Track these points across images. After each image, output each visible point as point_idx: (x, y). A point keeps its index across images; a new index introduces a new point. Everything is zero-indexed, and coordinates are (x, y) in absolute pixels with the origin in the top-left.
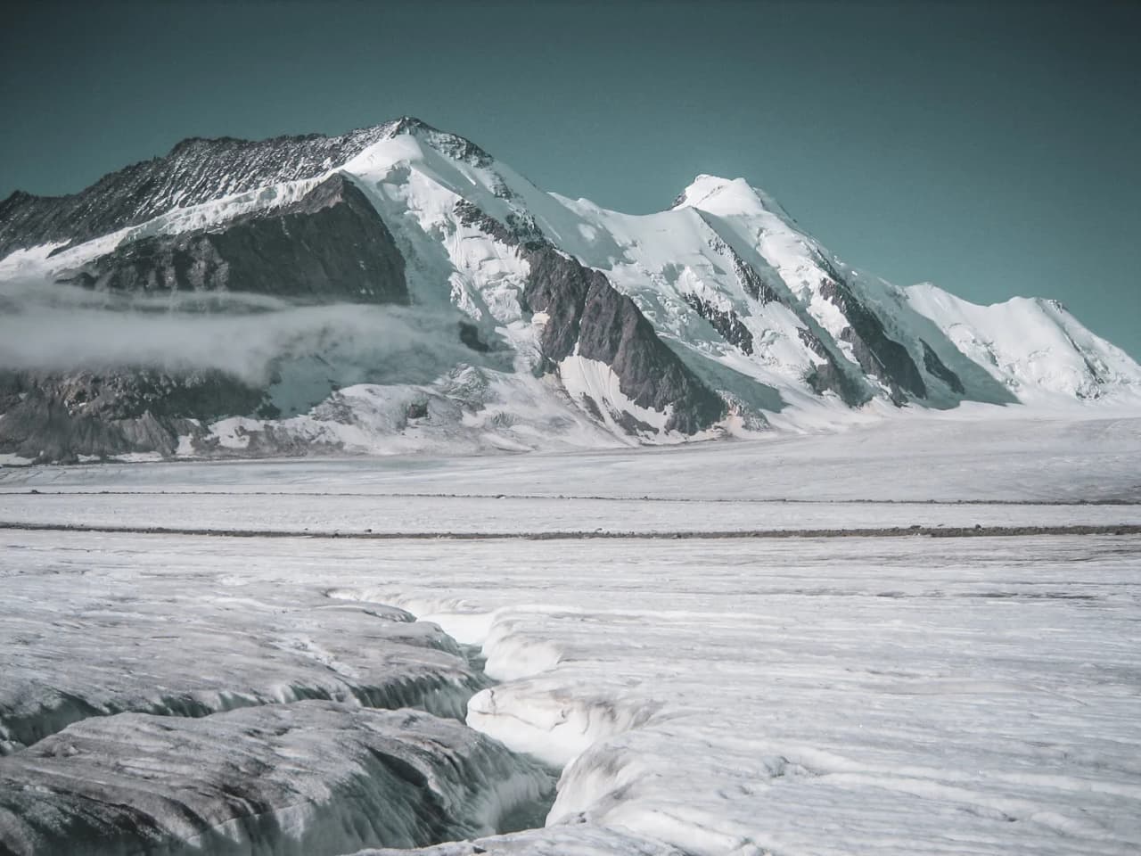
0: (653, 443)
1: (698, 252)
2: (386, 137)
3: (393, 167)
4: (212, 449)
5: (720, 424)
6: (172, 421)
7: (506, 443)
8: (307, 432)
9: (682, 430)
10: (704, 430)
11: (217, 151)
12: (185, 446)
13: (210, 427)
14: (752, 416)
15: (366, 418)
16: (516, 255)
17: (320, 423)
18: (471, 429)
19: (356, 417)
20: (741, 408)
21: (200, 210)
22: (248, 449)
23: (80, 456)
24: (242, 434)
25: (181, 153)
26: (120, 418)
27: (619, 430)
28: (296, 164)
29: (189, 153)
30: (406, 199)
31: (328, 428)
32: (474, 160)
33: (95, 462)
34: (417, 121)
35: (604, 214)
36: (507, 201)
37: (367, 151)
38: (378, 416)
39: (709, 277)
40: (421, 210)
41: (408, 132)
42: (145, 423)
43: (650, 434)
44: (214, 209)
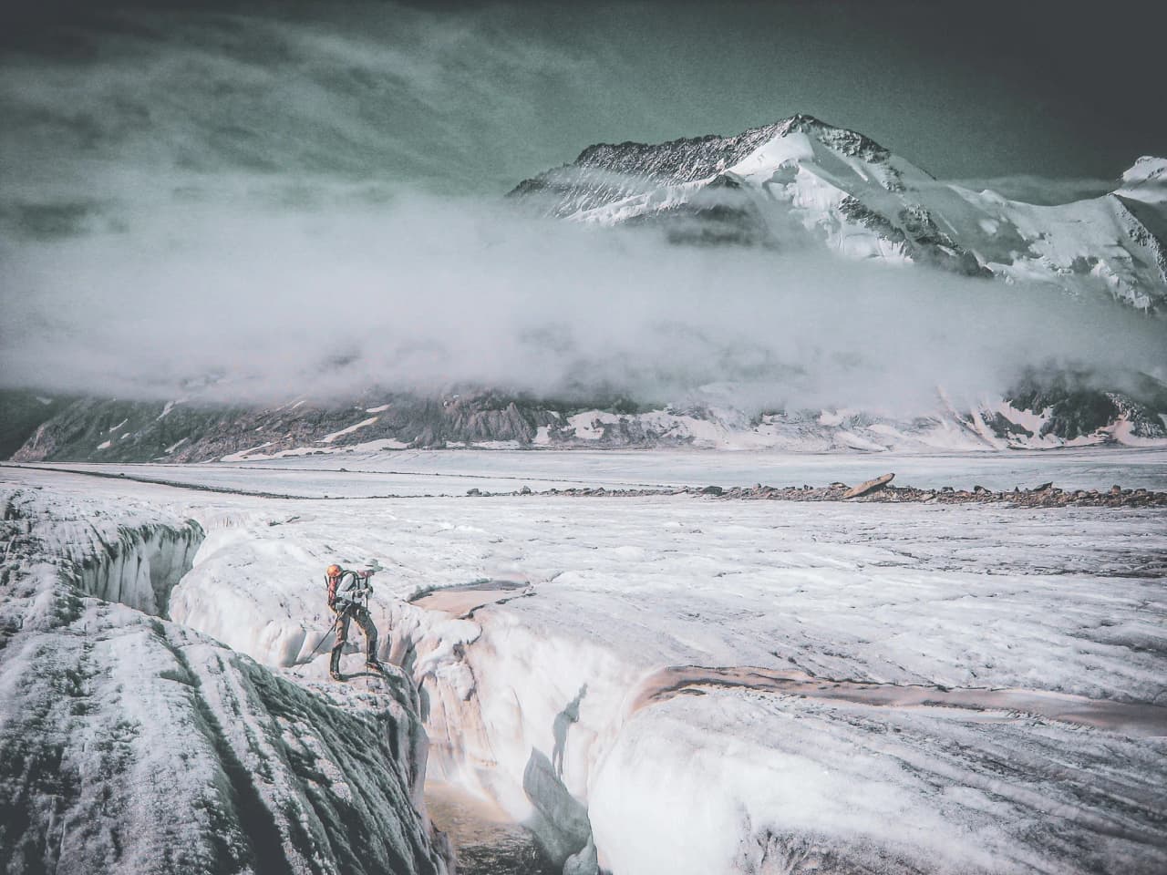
0: (1025, 446)
1: (1115, 243)
2: (778, 135)
3: (780, 165)
4: (566, 439)
5: (1106, 429)
6: (534, 413)
7: (861, 442)
8: (661, 426)
9: (1060, 433)
10: (1086, 436)
11: (619, 157)
12: (542, 436)
13: (569, 420)
14: (1145, 422)
15: (719, 413)
16: (901, 252)
17: (674, 418)
18: (827, 427)
19: (711, 413)
20: (1132, 411)
21: (595, 214)
22: (600, 441)
23: (448, 442)
24: (598, 427)
25: (587, 159)
26: (487, 409)
27: (988, 433)
28: (691, 165)
29: (595, 158)
30: (792, 197)
31: (682, 422)
32: (869, 155)
33: (460, 448)
34: (810, 118)
35: (1009, 206)
36: (901, 196)
37: (759, 150)
38: (734, 413)
39: (1126, 271)
40: (806, 208)
41: (800, 129)
42: (509, 415)
43: (1023, 437)
44: (608, 212)
